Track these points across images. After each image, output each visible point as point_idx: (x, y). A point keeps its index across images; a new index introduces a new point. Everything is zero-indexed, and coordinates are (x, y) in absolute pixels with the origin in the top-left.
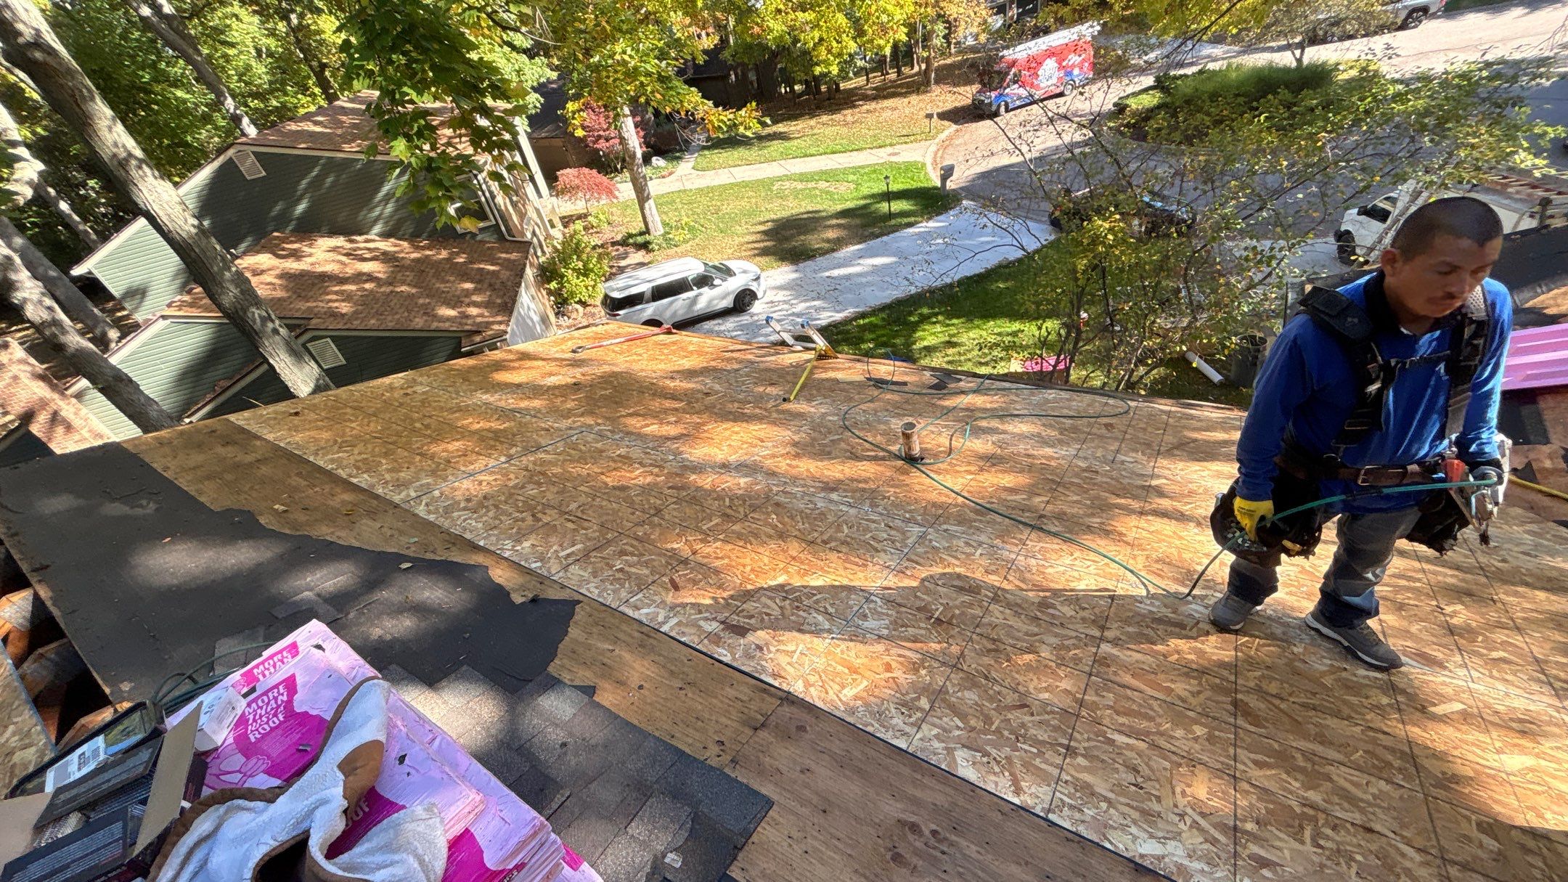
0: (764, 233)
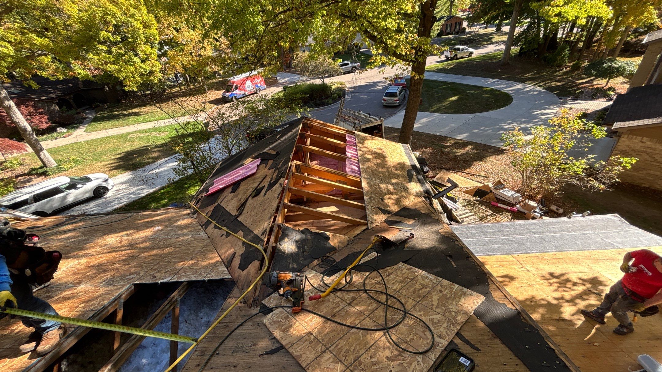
0: (119, 158)
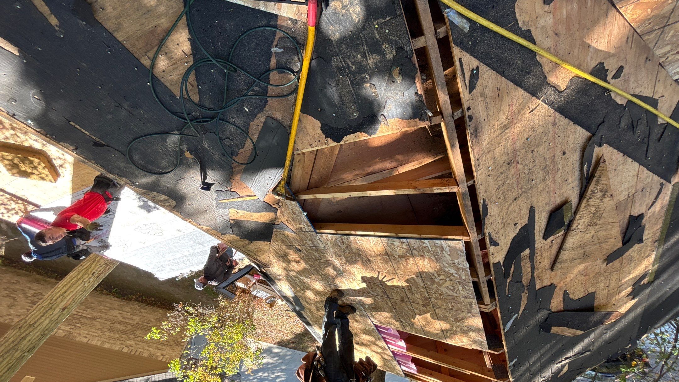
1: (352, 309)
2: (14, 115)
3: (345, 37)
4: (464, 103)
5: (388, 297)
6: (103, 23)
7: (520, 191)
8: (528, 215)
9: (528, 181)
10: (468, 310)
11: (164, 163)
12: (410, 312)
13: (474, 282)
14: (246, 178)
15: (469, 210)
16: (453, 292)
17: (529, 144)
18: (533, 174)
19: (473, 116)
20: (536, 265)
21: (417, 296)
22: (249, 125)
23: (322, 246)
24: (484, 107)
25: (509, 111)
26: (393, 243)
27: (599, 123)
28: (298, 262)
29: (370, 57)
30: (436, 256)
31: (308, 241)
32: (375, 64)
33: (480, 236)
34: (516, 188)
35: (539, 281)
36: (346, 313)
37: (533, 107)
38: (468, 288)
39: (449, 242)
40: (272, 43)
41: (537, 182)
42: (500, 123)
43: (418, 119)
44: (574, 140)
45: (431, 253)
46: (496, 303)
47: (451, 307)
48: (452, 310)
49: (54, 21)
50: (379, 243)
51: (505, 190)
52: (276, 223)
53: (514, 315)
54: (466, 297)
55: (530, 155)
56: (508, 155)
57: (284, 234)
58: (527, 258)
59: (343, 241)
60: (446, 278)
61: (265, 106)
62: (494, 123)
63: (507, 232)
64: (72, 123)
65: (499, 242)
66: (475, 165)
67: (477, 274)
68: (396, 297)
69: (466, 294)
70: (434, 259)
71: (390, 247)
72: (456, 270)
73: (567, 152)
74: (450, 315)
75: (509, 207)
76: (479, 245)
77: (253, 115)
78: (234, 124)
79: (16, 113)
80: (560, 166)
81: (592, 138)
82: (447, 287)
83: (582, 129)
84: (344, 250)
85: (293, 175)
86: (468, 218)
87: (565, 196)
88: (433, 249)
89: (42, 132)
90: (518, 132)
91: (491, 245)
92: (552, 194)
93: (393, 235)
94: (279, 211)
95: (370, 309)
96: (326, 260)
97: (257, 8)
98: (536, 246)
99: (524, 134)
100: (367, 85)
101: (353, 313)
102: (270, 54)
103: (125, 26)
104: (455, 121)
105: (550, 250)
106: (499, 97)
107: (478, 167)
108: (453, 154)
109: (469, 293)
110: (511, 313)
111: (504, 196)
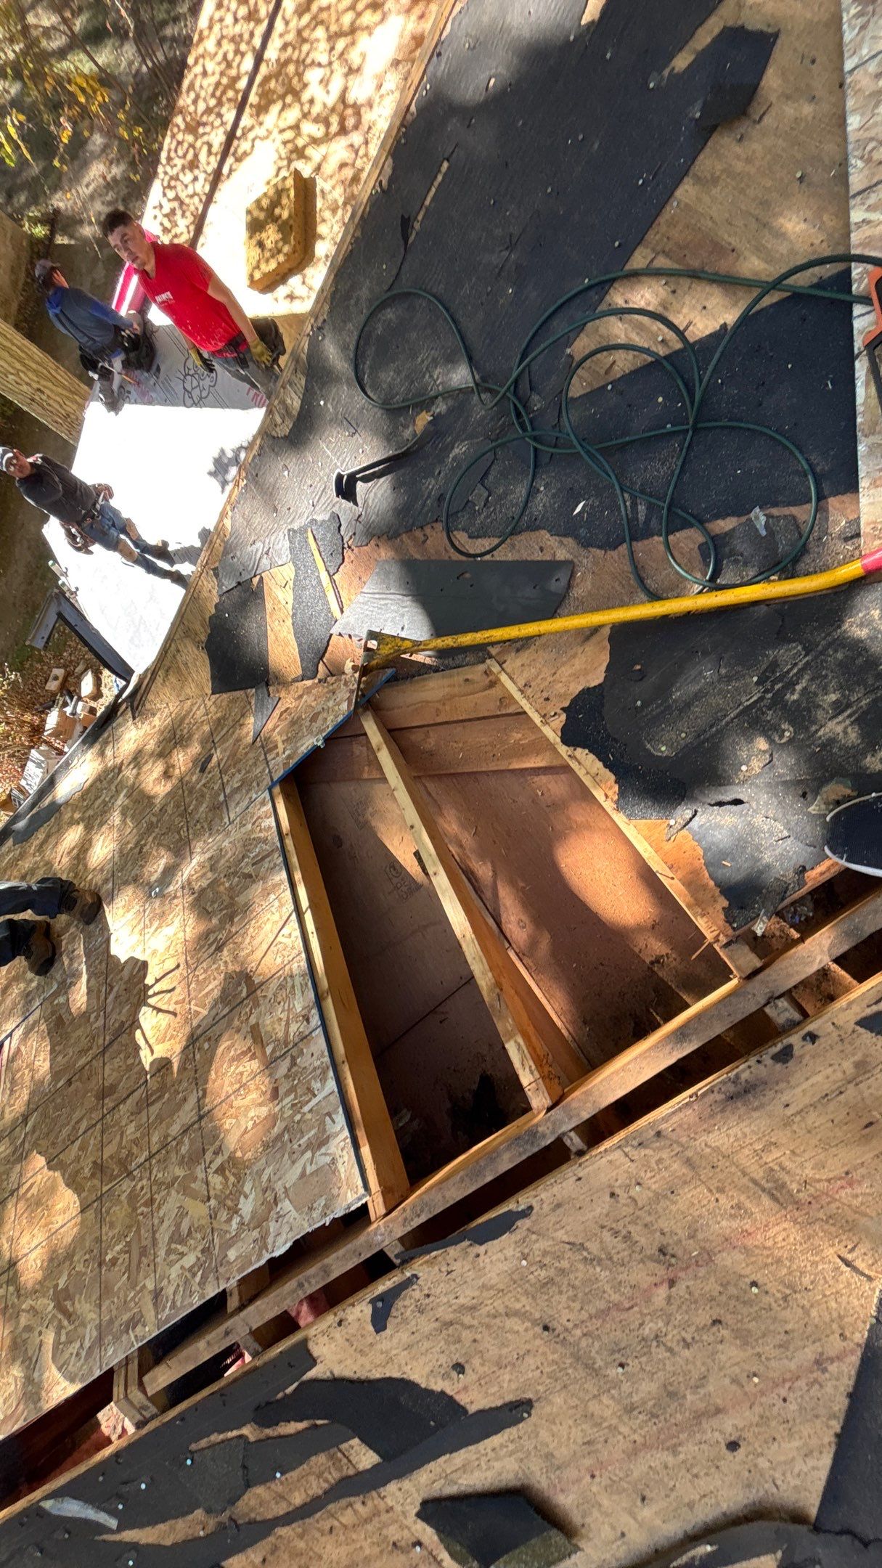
1: (46, 962)
2: (439, 55)
3: (865, 649)
4: (825, 1018)
5: (105, 1049)
6: (707, 150)
7: (578, 1332)
8: (499, 1403)
9: (617, 1349)
10: (111, 1321)
11: (387, 376)
12: (65, 1132)
13: (222, 1297)
14: (387, 573)
15: (479, 1173)
16: (171, 1240)
17: (738, 1298)
18: (644, 1359)
19: (791, 1064)
20: (321, 1520)
21: (131, 1129)
22: (538, 528)
23: (232, 816)
24: (826, 1087)
25: (829, 1181)
26: (298, 992)
27: (859, 1529)
28: (167, 775)
29: (844, 720)
30: (286, 1137)
31: (238, 777)
32: (832, 741)
33: (399, 1249)
34: (584, 1315)
35: (258, 1560)
36: (29, 948)
37: (860, 1264)
38: (195, 1287)
39: (347, 1156)
40: (775, 505)
41: (617, 1384)
42: (788, 1164)
43: (726, 903)
44: (785, 1463)
45: (292, 1116)
46: (153, 1417)
47: (108, 1257)
48: (100, 1265)
49: (682, 62)
50: (286, 953)
51: (572, 1276)
52: (271, 689)
53: (114, 1513)
54: (157, 1294)
55: (704, 1317)
56: (692, 1237)
57: (243, 715)
58: (340, 1469)
59: (263, 859)
60: (216, 1197)
61: (600, 547)
62: (784, 1141)
63: (426, 1345)
64: (446, 165)
65: (388, 1332)
66: (639, 1132)
67: (252, 1300)
68: (109, 1072)
69: (171, 1290)
70: (276, 1130)
71: (281, 987)
72: (252, 1218)
73: (741, 1452)
74: (80, 1268)
75: (517, 1314)
76: (363, 1258)
77: (567, 528)
78: (532, 492)
79: (444, 58)
80: (689, 1450)
81: (803, 1529)
82: (182, 1213)
83: (823, 1474)
84: (235, 874)
85: (424, 680)
86: (451, 1182)
87: (588, 1520)
88: (309, 1116)
89: (409, 117)
90: (769, 1244)
91: (373, 1301)
92: (588, 1462)
93: (324, 983)
94: (309, 683)
95: (53, 1013)
96: (189, 842)
97: (859, 434)
98: (392, 1487)
99: (766, 1265)
100: (762, 744)
101: (32, 968)
102: (740, 509)
103: (714, 192)
104: (761, 1011)
105: (381, 1552)
106: (867, 1126)
107: (635, 1143)
108: (655, 1047)
109: (179, 1298)
110: (120, 1497)
111: (551, 1281)
